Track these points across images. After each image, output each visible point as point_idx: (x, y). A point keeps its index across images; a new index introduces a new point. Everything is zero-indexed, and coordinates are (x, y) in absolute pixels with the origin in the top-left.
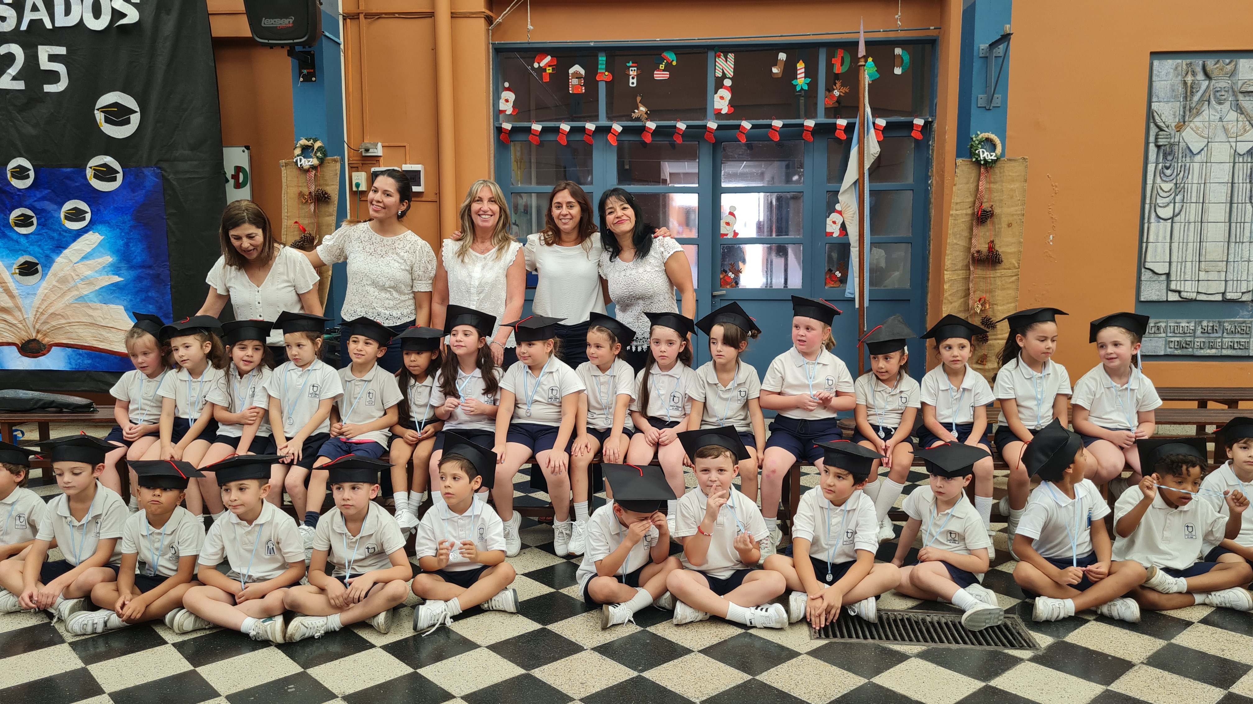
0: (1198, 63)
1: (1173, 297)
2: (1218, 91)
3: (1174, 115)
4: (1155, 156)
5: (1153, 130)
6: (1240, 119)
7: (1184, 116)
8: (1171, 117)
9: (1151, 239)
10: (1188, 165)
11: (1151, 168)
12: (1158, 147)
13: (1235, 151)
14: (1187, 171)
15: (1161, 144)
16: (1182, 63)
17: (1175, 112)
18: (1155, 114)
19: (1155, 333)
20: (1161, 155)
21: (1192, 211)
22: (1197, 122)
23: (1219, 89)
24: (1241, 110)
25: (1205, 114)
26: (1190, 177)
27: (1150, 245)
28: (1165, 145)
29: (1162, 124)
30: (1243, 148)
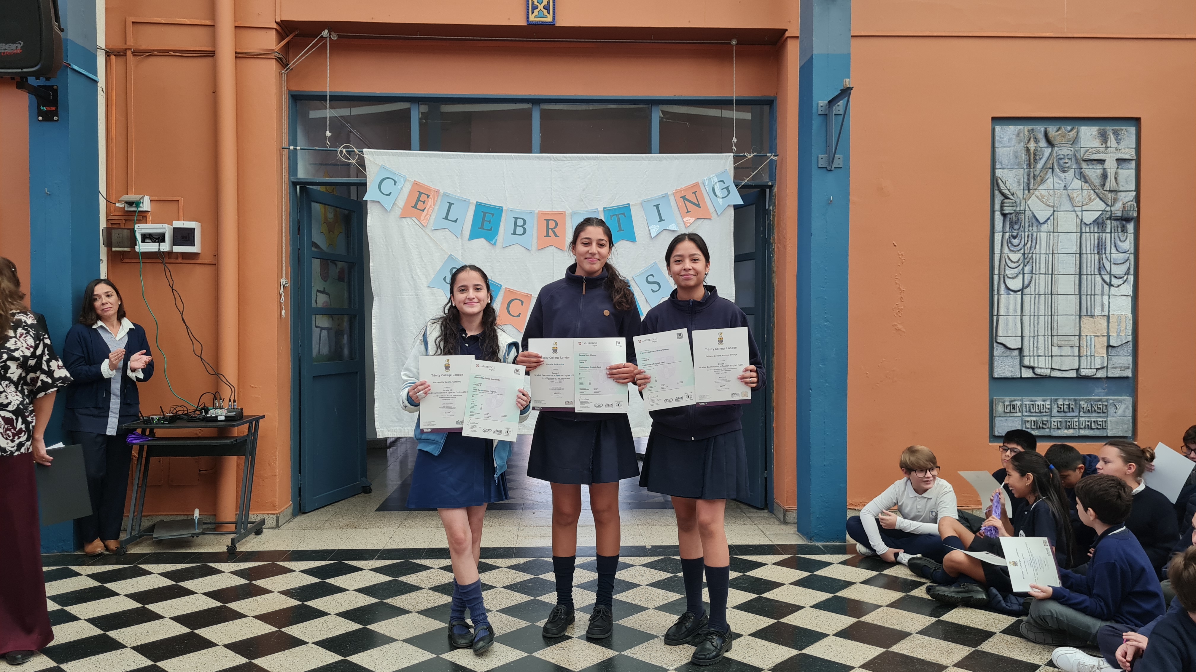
0: (1040, 129)
1: (1027, 374)
2: (1061, 159)
3: (1019, 182)
4: (1001, 225)
5: (998, 198)
6: (1084, 188)
7: (1028, 184)
8: (1015, 185)
9: (1002, 312)
10: (1035, 234)
11: (998, 237)
12: (1004, 215)
13: (1082, 221)
14: (1035, 241)
15: (1007, 212)
16: (1024, 129)
17: (1019, 179)
18: (1000, 181)
19: (1010, 412)
20: (1008, 223)
21: (1042, 283)
22: (1042, 190)
23: (1062, 157)
24: (1085, 178)
25: (1050, 181)
26: (1038, 247)
27: (1001, 318)
28: (1011, 214)
29: (1007, 192)
30: (1089, 217)
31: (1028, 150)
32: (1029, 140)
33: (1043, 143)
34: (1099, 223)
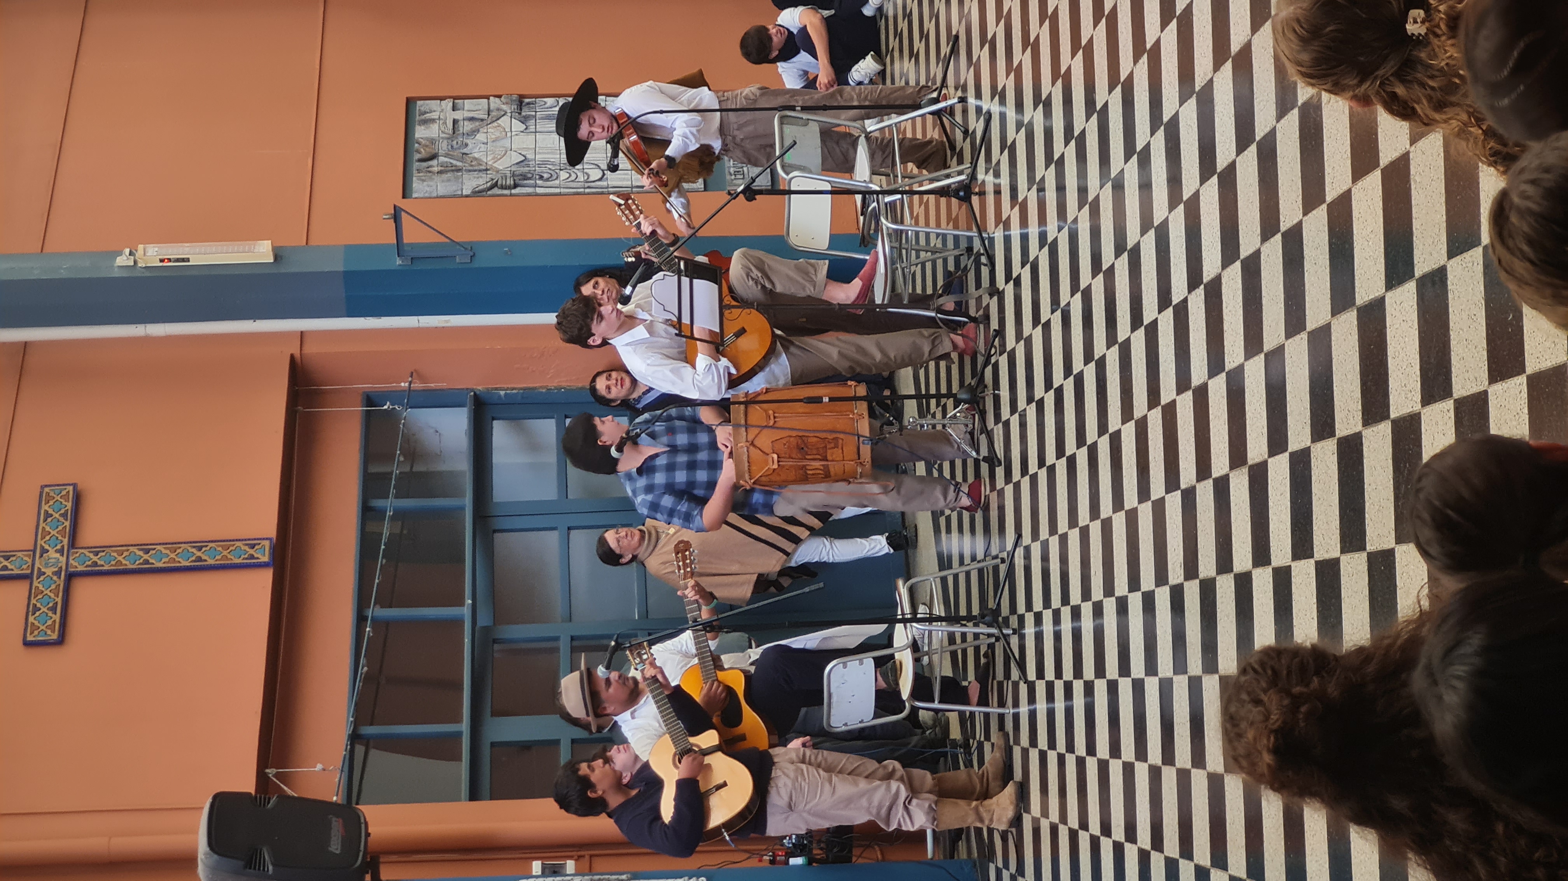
2: (452, 147)
3: (478, 178)
4: (527, 188)
6: (485, 131)
8: (481, 180)
10: (537, 162)
12: (516, 186)
13: (522, 132)
15: (512, 182)
16: (417, 177)
17: (475, 177)
18: (477, 189)
20: (525, 182)
22: (487, 160)
23: (450, 147)
24: (474, 131)
25: (478, 155)
26: (552, 160)
28: (514, 180)
29: (489, 184)
30: (517, 126)
31: (439, 172)
32: (430, 172)
33: (434, 162)
34: (524, 120)
